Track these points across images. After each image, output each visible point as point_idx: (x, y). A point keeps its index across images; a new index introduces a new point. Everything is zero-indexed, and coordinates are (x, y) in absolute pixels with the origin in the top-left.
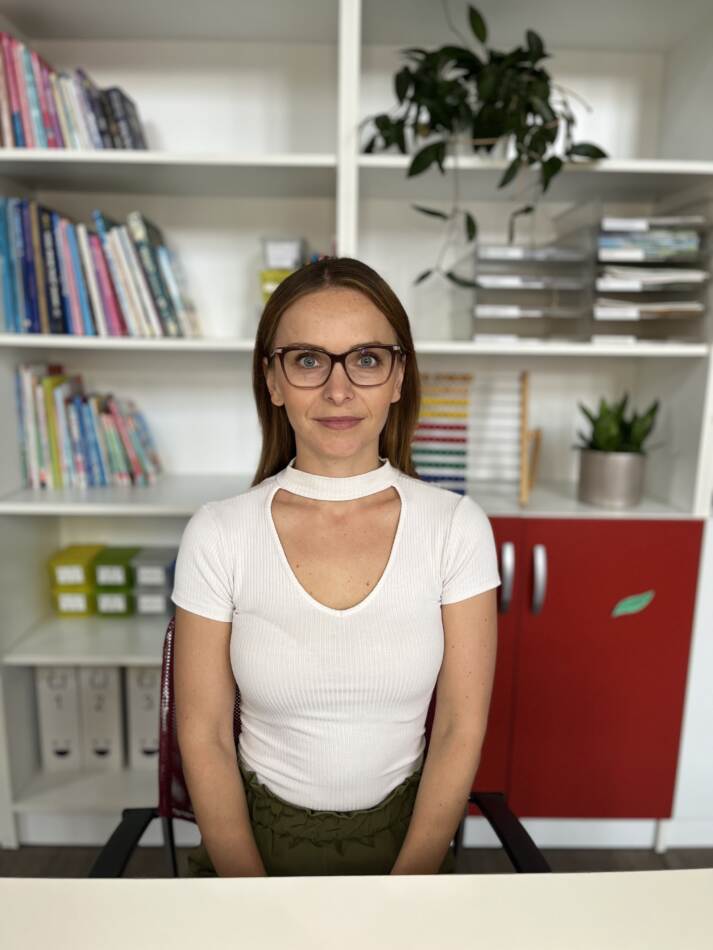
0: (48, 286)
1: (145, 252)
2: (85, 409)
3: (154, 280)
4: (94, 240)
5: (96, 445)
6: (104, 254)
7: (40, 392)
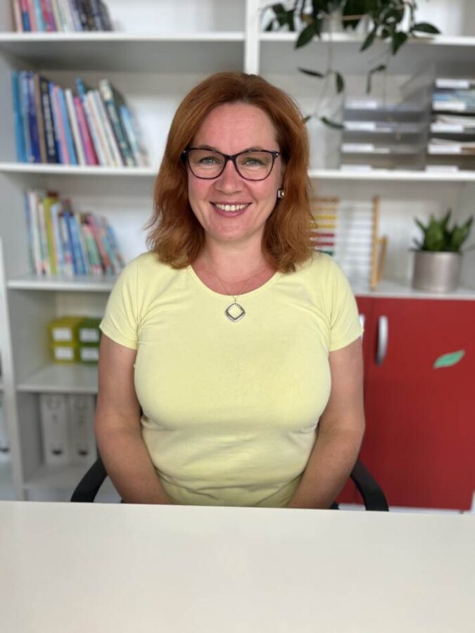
0: (46, 133)
1: (112, 109)
2: (71, 221)
3: (118, 129)
4: (77, 100)
5: (79, 246)
6: (83, 110)
7: (41, 208)
